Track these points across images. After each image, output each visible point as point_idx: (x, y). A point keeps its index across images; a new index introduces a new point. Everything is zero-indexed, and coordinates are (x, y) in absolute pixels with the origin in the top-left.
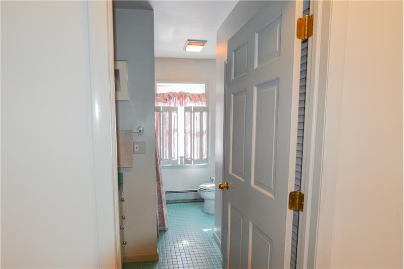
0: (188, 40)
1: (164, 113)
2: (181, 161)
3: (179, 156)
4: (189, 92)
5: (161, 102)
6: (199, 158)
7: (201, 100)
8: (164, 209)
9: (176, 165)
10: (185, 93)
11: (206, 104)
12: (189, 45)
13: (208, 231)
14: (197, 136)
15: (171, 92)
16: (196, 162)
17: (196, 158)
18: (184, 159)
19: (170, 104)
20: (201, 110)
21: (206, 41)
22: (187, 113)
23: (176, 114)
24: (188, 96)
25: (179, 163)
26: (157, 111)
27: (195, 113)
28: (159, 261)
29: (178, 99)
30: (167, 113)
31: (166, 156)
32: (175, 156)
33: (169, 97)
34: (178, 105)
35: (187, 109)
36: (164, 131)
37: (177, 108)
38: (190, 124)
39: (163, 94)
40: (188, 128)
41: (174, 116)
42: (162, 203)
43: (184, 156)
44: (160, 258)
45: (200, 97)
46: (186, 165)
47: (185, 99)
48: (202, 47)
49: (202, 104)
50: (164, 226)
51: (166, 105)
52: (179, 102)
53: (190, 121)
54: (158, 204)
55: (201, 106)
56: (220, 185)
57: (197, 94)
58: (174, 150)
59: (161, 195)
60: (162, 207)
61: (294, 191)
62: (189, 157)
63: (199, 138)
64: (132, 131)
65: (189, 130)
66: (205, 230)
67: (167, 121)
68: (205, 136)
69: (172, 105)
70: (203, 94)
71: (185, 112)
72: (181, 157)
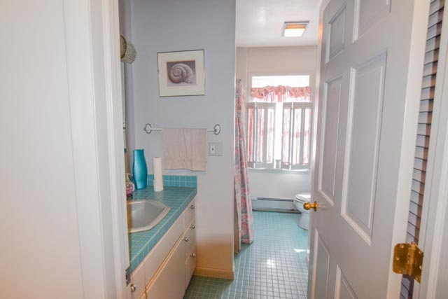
0: (285, 23)
1: (259, 110)
2: (277, 165)
3: (275, 159)
4: (290, 85)
5: (256, 97)
6: (298, 162)
7: (303, 95)
8: (249, 219)
9: (271, 169)
10: (284, 87)
11: (310, 99)
12: (286, 28)
13: (301, 252)
14: (297, 136)
15: (267, 87)
16: (294, 167)
17: (294, 163)
18: (280, 163)
19: (267, 99)
20: (303, 106)
21: (308, 22)
22: (286, 110)
23: (273, 111)
24: (289, 90)
25: (275, 167)
26: (252, 108)
27: (296, 110)
28: (234, 281)
29: (276, 94)
30: (263, 110)
31: (260, 158)
32: (269, 159)
33: (264, 92)
34: (276, 100)
35: (286, 105)
36: (258, 131)
37: (275, 104)
38: (288, 123)
39: (259, 89)
40: (287, 128)
41: (271, 113)
42: (246, 212)
43: (280, 159)
44: (236, 278)
45: (302, 91)
46: (283, 169)
47: (284, 93)
48: (303, 29)
49: (305, 99)
50: (248, 238)
51: (262, 101)
52: (277, 97)
53: (289, 119)
54: (242, 213)
55: (304, 101)
56: (306, 204)
57: (299, 88)
58: (269, 151)
59: (246, 203)
60: (247, 217)
61: (404, 242)
62: (287, 160)
63: (299, 139)
64: (206, 129)
65: (288, 130)
66: (298, 251)
67: (263, 118)
68: (307, 138)
69: (269, 101)
70: (306, 87)
71: (284, 108)
72: (277, 161)
